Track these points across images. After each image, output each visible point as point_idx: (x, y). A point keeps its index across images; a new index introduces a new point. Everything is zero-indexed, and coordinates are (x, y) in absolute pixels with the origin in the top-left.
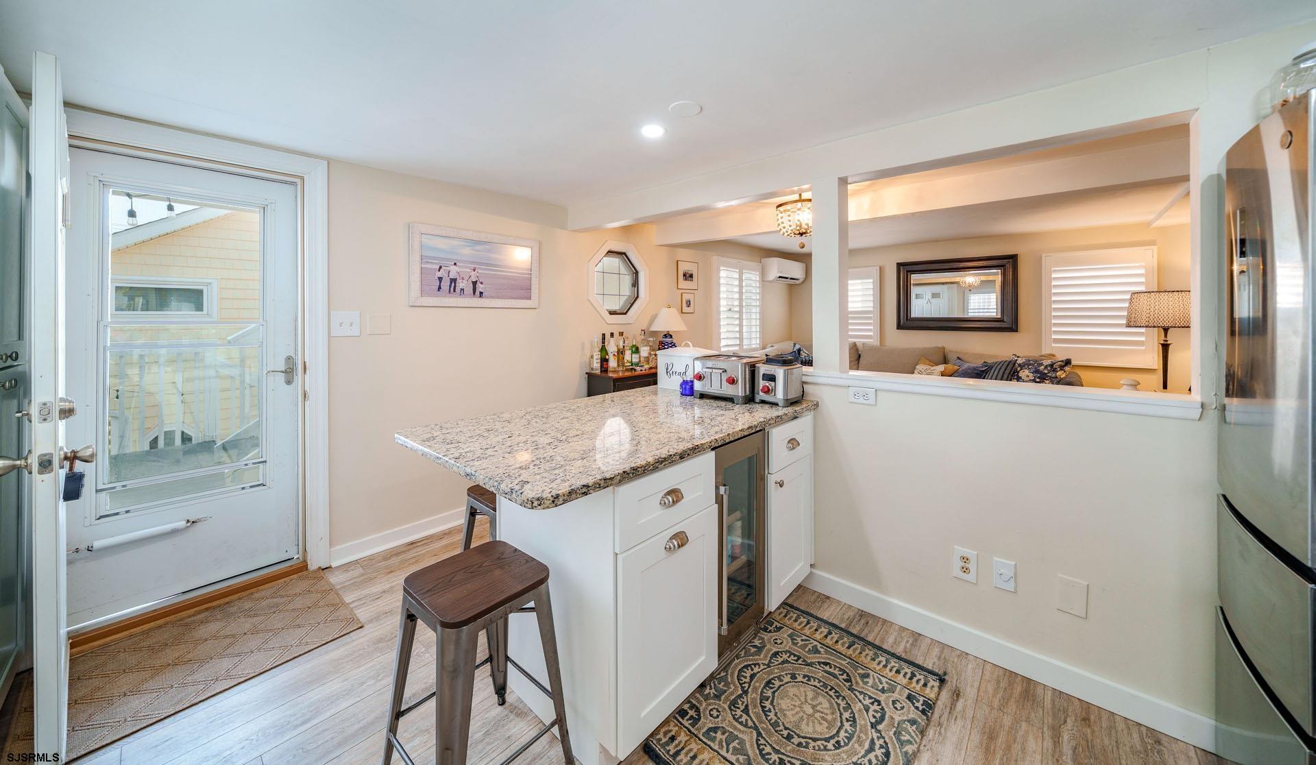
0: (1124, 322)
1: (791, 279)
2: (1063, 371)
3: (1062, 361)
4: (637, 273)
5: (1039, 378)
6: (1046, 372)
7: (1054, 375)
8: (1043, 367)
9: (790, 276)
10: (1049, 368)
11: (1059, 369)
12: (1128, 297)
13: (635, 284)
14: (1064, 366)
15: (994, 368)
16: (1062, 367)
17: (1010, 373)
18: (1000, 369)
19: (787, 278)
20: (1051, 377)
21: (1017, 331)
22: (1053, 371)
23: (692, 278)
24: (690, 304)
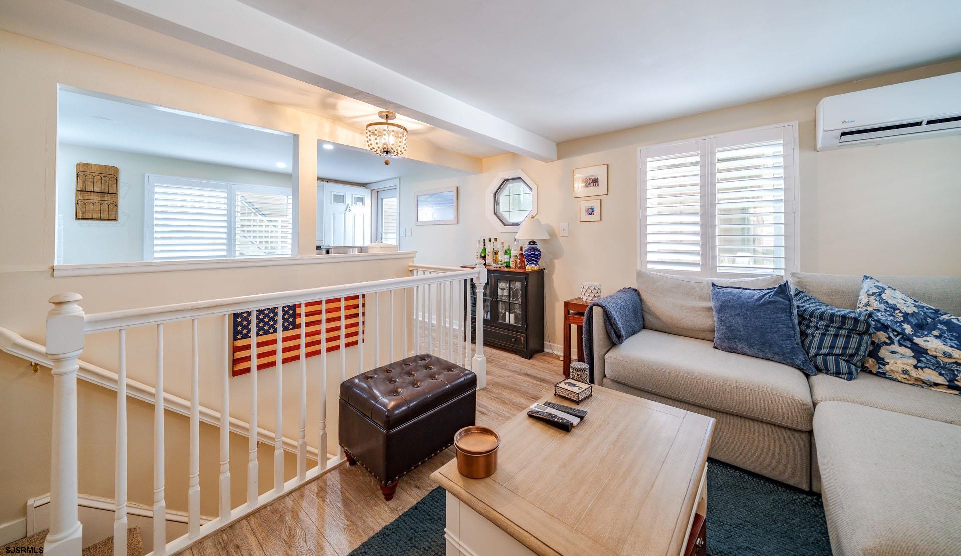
23: (597, 182)
24: (593, 212)
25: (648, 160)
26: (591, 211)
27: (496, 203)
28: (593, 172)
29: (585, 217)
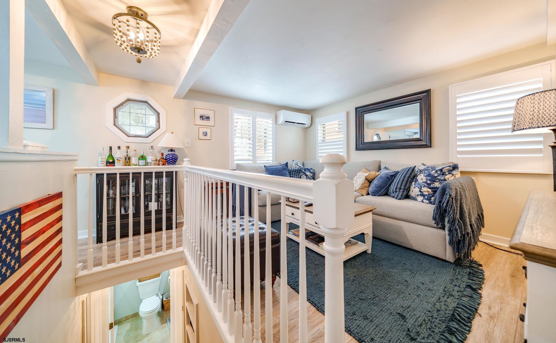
0: (510, 126)
1: (297, 123)
2: (451, 175)
3: (450, 166)
4: (158, 114)
5: (430, 180)
6: (436, 175)
7: (442, 178)
8: (434, 172)
9: (296, 122)
10: (439, 172)
11: (447, 173)
12: (514, 104)
13: (158, 121)
14: (451, 171)
15: (400, 173)
16: (450, 172)
17: (409, 177)
18: (402, 175)
19: (295, 123)
20: (440, 180)
21: (430, 147)
22: (443, 174)
23: (209, 119)
24: (206, 134)
25: (234, 114)
26: (205, 134)
27: (115, 117)
28: (206, 113)
29: (202, 137)
